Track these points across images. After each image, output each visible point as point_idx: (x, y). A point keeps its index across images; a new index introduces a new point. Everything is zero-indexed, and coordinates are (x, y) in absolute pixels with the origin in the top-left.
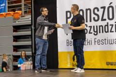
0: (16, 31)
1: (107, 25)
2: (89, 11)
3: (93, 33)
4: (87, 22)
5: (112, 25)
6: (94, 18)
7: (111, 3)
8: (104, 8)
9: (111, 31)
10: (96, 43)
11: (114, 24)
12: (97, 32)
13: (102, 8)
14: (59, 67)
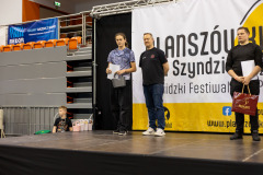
0: (72, 70)
1: (210, 62)
2: (181, 39)
3: (188, 74)
4: (178, 56)
5: (218, 62)
6: (190, 50)
7: (217, 27)
8: (205, 34)
9: (216, 72)
10: (192, 90)
11: (221, 60)
12: (194, 72)
13: (202, 34)
14: (134, 128)
